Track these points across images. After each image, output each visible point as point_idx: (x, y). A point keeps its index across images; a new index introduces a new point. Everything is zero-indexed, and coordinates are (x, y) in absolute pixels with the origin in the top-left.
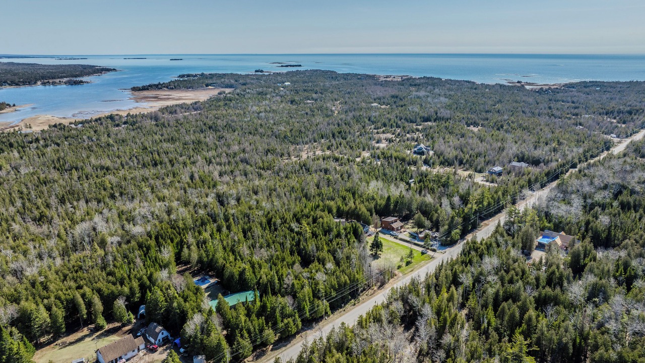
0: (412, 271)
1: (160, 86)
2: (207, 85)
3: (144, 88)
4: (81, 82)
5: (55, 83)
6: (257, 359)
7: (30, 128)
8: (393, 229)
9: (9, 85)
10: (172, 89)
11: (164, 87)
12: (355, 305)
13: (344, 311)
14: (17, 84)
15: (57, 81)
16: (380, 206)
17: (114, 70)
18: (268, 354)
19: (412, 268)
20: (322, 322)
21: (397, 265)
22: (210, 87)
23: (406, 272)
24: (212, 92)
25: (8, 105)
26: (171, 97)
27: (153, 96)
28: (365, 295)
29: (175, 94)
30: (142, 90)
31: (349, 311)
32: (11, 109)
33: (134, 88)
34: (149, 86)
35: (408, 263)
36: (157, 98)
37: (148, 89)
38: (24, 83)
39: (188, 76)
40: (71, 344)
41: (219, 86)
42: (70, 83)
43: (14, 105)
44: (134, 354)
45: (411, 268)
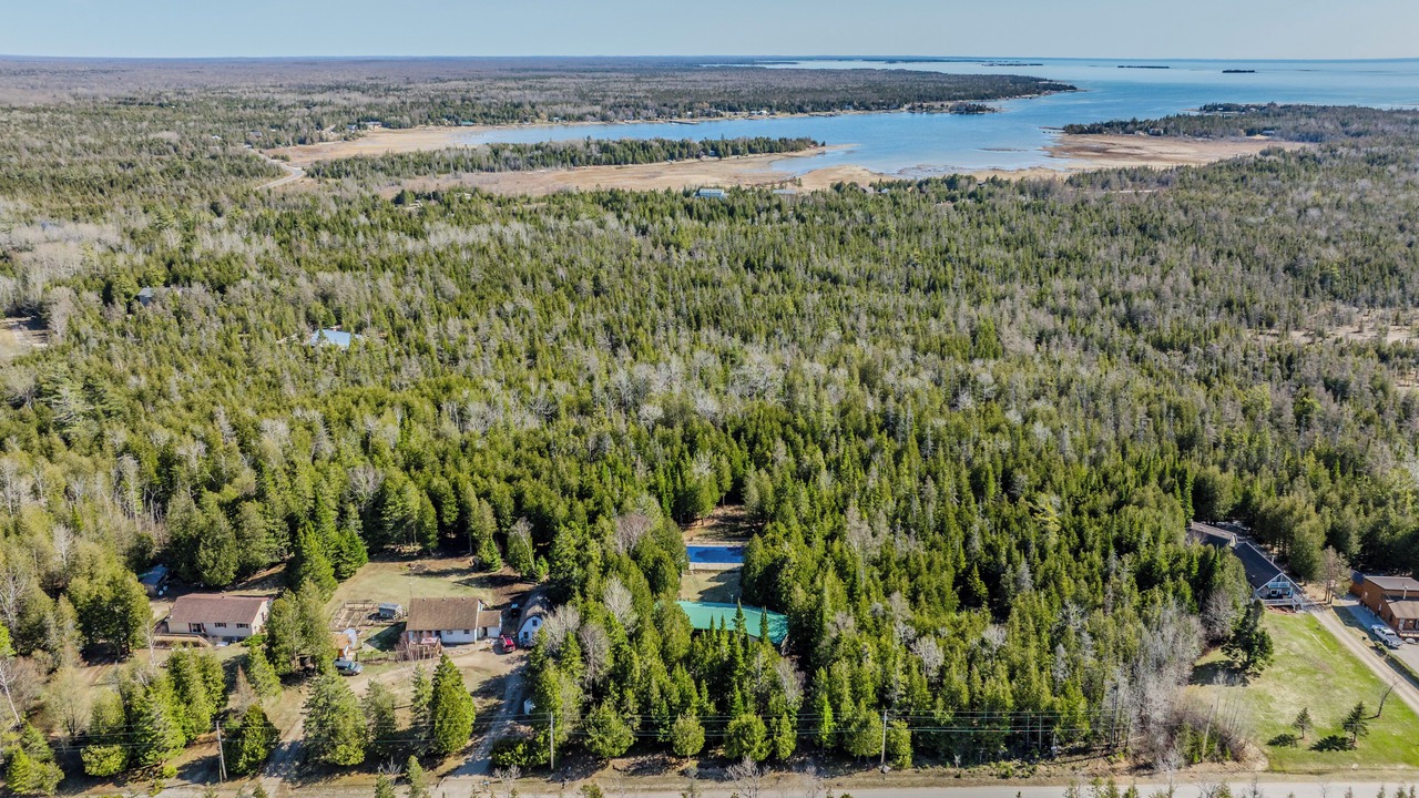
0: (1319, 773)
1: (1130, 127)
2: (1250, 132)
3: (1095, 130)
4: (981, 109)
5: (933, 107)
6: (635, 773)
7: (800, 185)
8: (1390, 620)
9: (855, 108)
10: (1158, 134)
11: (1140, 129)
12: (1005, 776)
13: (958, 777)
14: (868, 109)
15: (937, 105)
16: (1393, 531)
17: (1072, 88)
18: (668, 775)
19: (1328, 767)
20: (870, 773)
21: (1282, 732)
22: (1258, 137)
23: (1289, 768)
24: (1250, 149)
25: (815, 143)
26: (1137, 151)
27: (1100, 146)
28: (1069, 766)
29: (1151, 146)
30: (1086, 132)
31: (969, 784)
32: (814, 151)
33: (1071, 126)
34: (1107, 125)
35: (1331, 744)
36: (1103, 152)
37: (1100, 131)
38: (879, 106)
39: (1227, 108)
40: (429, 574)
41: (1282, 136)
42: (959, 111)
43: (823, 145)
44: (465, 638)
45: (1326, 761)
